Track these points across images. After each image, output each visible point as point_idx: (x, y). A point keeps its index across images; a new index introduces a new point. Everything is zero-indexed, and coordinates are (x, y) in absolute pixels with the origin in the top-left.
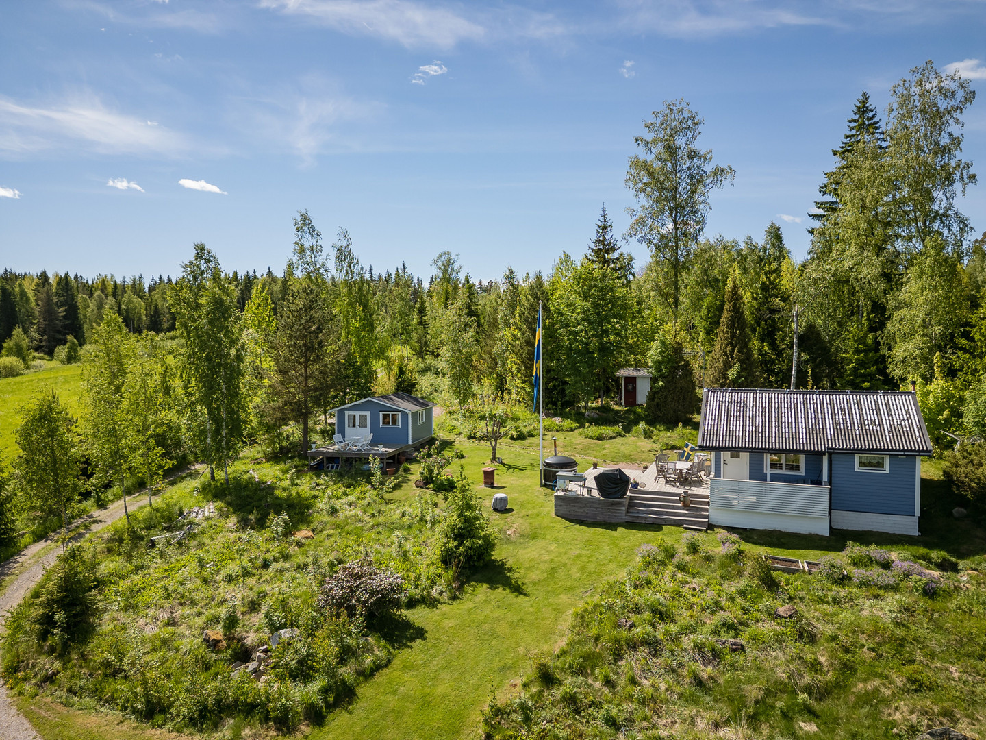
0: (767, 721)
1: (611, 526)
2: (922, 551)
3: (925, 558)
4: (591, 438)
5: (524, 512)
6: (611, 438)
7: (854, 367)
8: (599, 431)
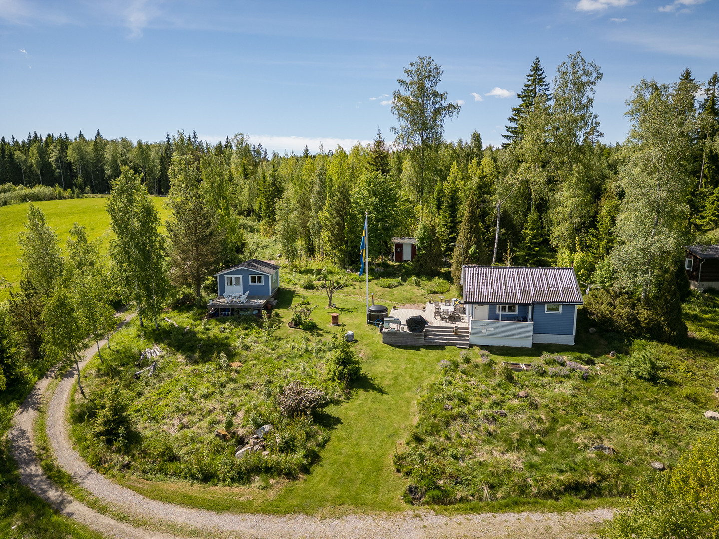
0: (523, 449)
1: (417, 348)
2: (578, 354)
3: (580, 358)
4: (384, 287)
5: (365, 342)
6: (396, 287)
7: (530, 238)
8: (389, 283)
